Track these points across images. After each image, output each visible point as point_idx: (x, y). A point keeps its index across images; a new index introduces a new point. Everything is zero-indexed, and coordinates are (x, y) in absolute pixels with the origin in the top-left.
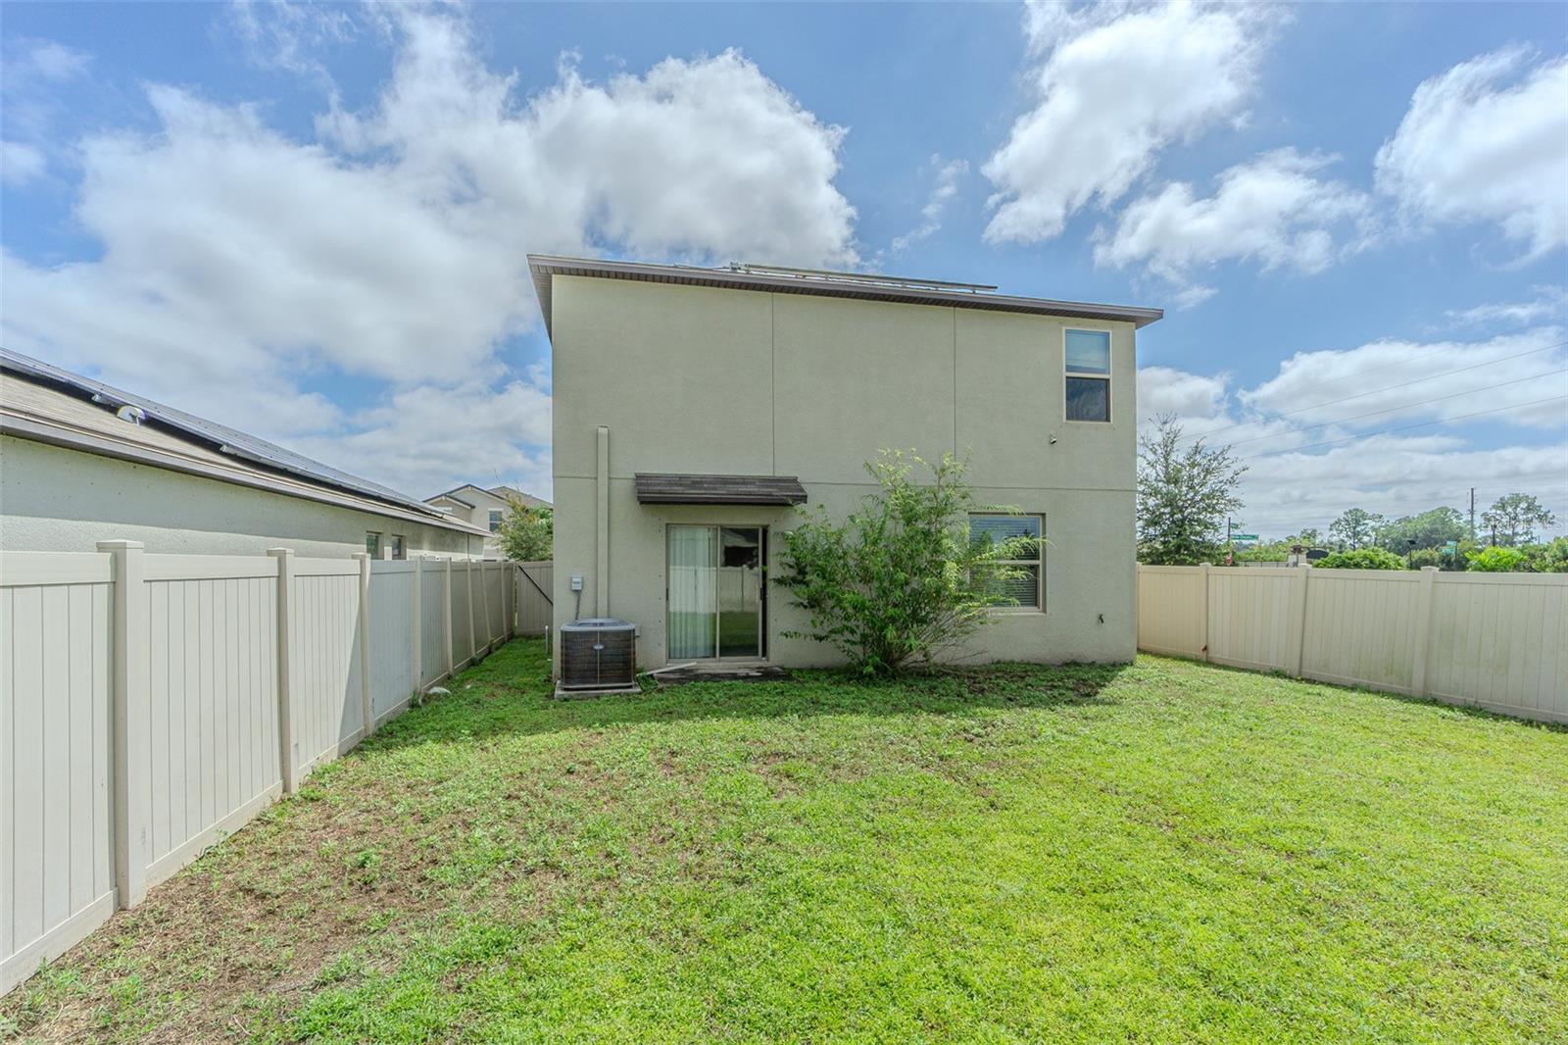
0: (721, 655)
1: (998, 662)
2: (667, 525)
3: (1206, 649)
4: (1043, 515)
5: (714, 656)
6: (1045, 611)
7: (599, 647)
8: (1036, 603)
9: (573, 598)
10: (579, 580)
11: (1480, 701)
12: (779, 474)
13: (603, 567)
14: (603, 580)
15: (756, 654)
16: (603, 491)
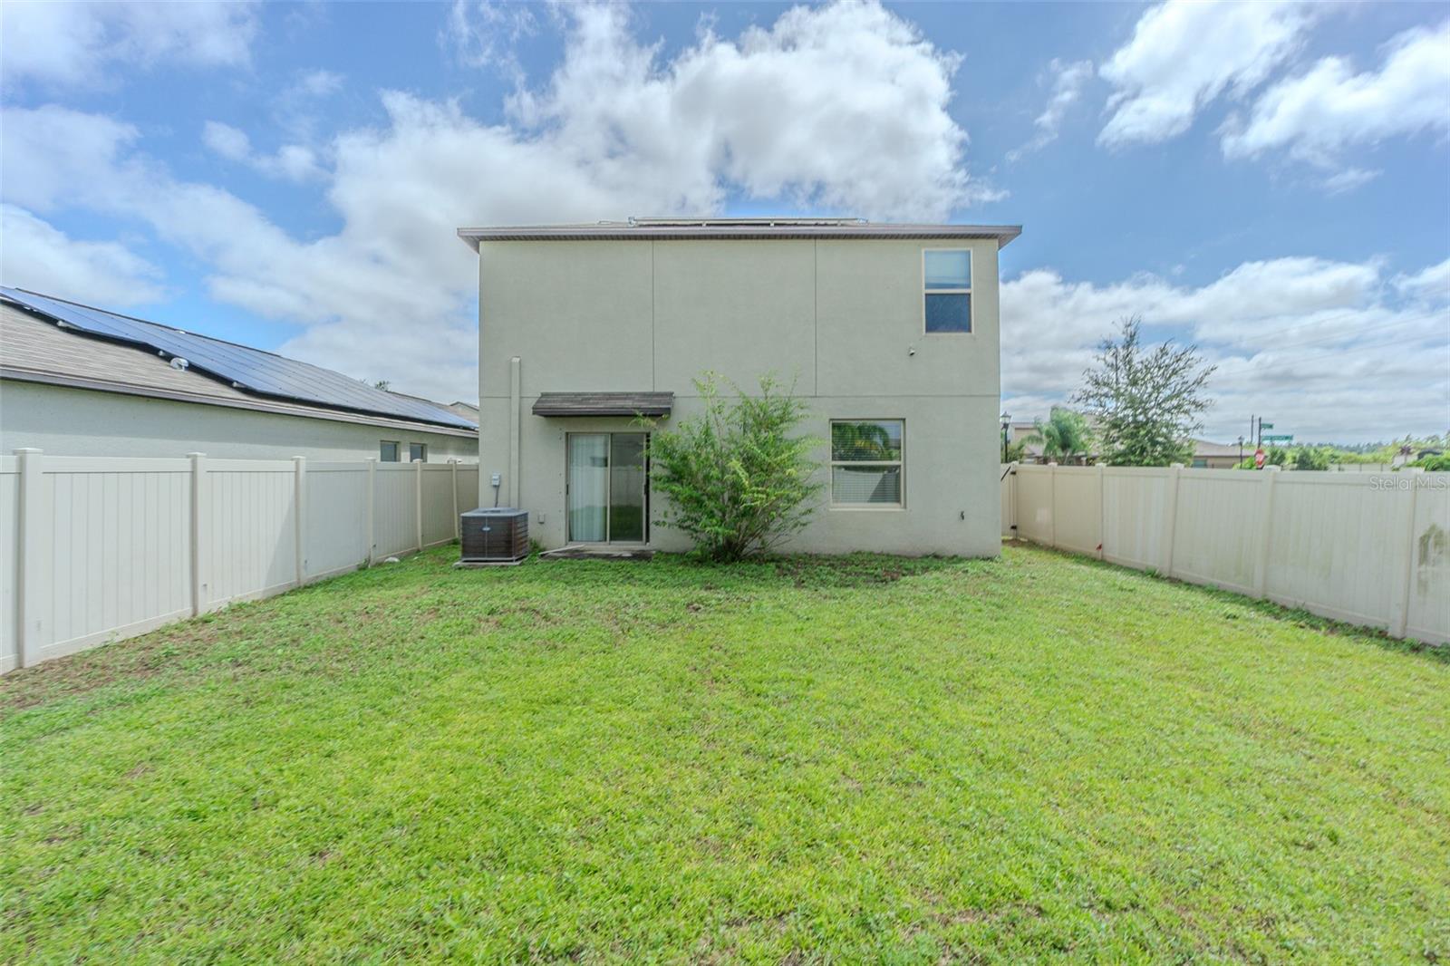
0: (611, 539)
1: (859, 552)
2: (567, 434)
3: (1100, 547)
4: (904, 420)
5: (606, 540)
6: (905, 507)
7: (486, 529)
8: (898, 500)
9: (493, 492)
10: (497, 477)
11: (1308, 603)
12: (658, 390)
13: (515, 467)
14: (515, 478)
15: (641, 539)
16: (515, 408)
